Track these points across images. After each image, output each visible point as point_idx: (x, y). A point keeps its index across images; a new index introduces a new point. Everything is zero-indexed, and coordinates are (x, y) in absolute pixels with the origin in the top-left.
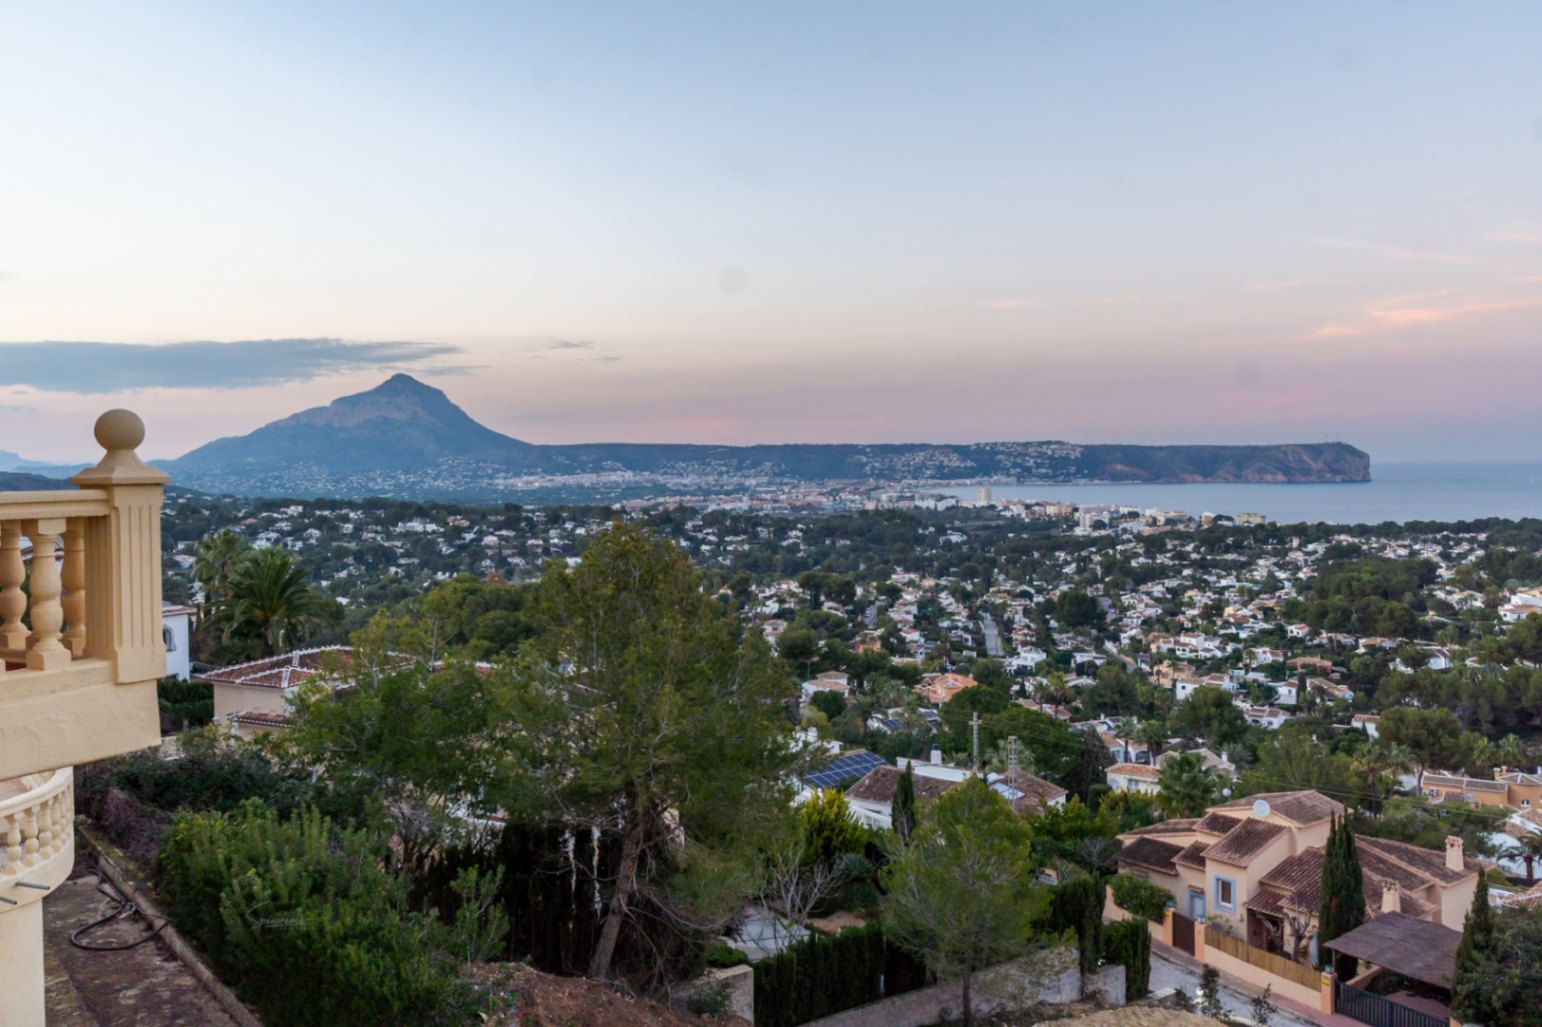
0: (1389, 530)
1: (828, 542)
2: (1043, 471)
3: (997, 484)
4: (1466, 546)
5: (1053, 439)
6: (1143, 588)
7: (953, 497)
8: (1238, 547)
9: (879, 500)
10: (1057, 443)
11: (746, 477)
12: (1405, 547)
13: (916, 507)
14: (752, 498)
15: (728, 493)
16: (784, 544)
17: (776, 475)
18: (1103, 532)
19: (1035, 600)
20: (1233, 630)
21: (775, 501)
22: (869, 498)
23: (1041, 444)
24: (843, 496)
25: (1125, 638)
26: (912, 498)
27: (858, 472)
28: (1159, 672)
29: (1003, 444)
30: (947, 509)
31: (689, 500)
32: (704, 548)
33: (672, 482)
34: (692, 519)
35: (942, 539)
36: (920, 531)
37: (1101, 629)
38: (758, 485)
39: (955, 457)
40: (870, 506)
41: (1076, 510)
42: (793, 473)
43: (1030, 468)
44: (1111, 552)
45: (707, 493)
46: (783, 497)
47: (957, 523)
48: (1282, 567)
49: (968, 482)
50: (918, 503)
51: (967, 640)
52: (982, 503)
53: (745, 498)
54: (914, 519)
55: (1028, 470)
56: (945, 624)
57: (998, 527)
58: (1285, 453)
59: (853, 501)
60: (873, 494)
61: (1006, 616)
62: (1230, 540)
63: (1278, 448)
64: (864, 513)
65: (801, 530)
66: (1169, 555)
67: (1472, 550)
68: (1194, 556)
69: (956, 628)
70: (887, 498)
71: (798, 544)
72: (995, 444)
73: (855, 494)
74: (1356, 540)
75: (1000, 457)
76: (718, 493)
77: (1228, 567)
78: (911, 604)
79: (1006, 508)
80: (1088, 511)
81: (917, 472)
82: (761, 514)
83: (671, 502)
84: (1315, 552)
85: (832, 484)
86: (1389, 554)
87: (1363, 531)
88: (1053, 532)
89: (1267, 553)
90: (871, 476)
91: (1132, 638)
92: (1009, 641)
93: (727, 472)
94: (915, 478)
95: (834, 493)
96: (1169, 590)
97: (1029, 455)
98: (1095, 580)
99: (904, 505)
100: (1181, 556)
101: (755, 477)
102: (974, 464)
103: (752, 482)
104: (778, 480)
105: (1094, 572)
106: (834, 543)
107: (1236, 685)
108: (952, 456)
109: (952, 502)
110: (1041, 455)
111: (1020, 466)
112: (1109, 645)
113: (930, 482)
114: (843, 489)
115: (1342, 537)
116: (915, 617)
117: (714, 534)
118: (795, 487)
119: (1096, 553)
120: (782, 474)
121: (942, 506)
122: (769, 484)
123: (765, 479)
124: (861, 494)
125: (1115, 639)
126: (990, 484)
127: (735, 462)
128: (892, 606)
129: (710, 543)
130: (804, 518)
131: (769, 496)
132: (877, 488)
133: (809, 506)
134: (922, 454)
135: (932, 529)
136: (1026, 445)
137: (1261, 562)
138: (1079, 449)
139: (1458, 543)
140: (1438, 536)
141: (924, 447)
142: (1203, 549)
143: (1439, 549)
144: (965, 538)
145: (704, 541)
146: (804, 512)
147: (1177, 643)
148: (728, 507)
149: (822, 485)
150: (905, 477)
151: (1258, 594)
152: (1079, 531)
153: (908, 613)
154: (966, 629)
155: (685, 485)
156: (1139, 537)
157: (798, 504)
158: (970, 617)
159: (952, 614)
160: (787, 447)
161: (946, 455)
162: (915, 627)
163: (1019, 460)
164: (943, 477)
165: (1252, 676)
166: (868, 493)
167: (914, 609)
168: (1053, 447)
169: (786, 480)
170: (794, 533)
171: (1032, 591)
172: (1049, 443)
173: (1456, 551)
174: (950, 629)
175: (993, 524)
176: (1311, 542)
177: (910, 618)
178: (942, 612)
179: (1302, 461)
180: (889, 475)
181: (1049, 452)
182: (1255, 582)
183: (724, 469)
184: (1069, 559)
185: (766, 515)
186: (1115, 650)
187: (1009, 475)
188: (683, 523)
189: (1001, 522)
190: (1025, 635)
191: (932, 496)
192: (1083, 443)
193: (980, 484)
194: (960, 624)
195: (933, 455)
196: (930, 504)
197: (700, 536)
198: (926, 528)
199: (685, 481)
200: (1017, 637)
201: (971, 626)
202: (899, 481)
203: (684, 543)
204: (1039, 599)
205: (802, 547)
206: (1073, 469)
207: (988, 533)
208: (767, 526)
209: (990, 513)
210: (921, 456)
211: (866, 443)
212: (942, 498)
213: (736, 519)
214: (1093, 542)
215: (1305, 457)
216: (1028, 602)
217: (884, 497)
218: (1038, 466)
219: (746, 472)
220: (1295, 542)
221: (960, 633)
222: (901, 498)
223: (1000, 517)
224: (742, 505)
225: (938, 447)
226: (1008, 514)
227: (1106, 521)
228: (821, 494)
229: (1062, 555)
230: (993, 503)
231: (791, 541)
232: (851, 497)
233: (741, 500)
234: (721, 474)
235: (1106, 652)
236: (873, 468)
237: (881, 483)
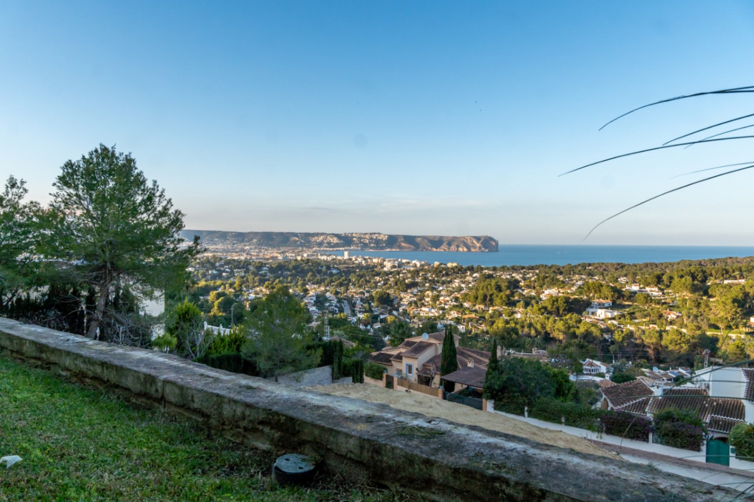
0: (504, 269)
1: (279, 272)
2: (372, 245)
3: (353, 250)
4: (531, 275)
5: (376, 232)
6: (409, 291)
7: (334, 255)
8: (447, 275)
9: (302, 256)
10: (378, 233)
11: (245, 246)
12: (509, 275)
13: (318, 259)
14: (247, 254)
15: (237, 252)
16: (260, 273)
17: (259, 245)
18: (395, 269)
19: (366, 295)
20: (443, 305)
21: (257, 256)
23: (371, 234)
24: (287, 254)
25: (401, 310)
26: (316, 256)
27: (295, 245)
28: (413, 322)
29: (356, 234)
30: (332, 260)
31: (219, 255)
32: (224, 274)
34: (219, 262)
35: (329, 272)
36: (320, 268)
37: (392, 306)
38: (251, 249)
39: (335, 239)
40: (299, 258)
41: (385, 261)
42: (266, 245)
43: (367, 243)
44: (398, 277)
45: (227, 251)
46: (260, 254)
47: (335, 266)
48: (464, 283)
49: (341, 249)
50: (319, 257)
51: (336, 310)
52: (346, 258)
53: (245, 254)
54: (318, 264)
55: (366, 244)
56: (327, 304)
58: (467, 240)
59: (291, 256)
60: (300, 254)
61: (353, 302)
62: (444, 272)
63: (464, 238)
64: (296, 261)
65: (268, 267)
66: (420, 278)
67: (533, 276)
68: (430, 278)
69: (332, 306)
71: (266, 273)
72: (353, 233)
73: (292, 253)
74: (491, 272)
75: (354, 239)
76: (232, 252)
77: (443, 283)
78: (313, 296)
79: (356, 260)
80: (389, 261)
81: (319, 245)
82: (251, 261)
83: (212, 256)
84: (476, 277)
85: (283, 249)
86: (503, 277)
87: (495, 269)
88: (376, 269)
89: (458, 277)
90: (300, 246)
91: (403, 310)
92: (354, 311)
93: (237, 243)
94: (318, 247)
95: (283, 253)
96: (419, 291)
97: (366, 238)
98: (390, 287)
99: (313, 258)
100: (425, 279)
101: (249, 246)
102: (344, 242)
103: (247, 248)
104: (260, 247)
105: (390, 284)
106: (282, 273)
107: (442, 326)
108: (334, 238)
109: (333, 257)
110: (371, 239)
111: (362, 243)
112: (395, 312)
113: (325, 249)
114: (288, 251)
115: (486, 271)
116: (315, 301)
117: (229, 268)
118: (266, 250)
119: (391, 277)
120: (262, 245)
121: (329, 259)
122: (255, 248)
123: (253, 247)
124: (295, 253)
125: (397, 310)
126: (350, 250)
127: (240, 239)
128: (305, 297)
129: (227, 272)
130: (269, 263)
131: (254, 254)
132: (302, 251)
133: (273, 258)
134: (322, 237)
135: (325, 268)
136: (365, 234)
137: (456, 281)
138: (387, 237)
139: (528, 273)
140: (522, 271)
141: (322, 234)
142: (434, 276)
143: (521, 276)
144: (338, 271)
145: (224, 271)
146: (270, 261)
147: (421, 310)
148: (236, 258)
149: (279, 249)
150: (315, 247)
151: (453, 292)
152: (385, 269)
153: (311, 299)
154: (336, 306)
155: (217, 249)
156: (409, 271)
157: (267, 257)
158: (338, 302)
159: (331, 300)
160: (265, 233)
161: (332, 238)
162: (314, 305)
163: (362, 240)
164: (330, 247)
165: (449, 322)
166: (298, 253)
167: (314, 298)
168: (377, 235)
169: (263, 247)
170: (265, 269)
171: (365, 291)
172: (375, 233)
173: (528, 276)
174: (329, 306)
175: (351, 266)
176: (475, 273)
177: (312, 301)
178: (326, 300)
179: (473, 243)
180: (308, 246)
181: (375, 237)
182: (453, 288)
183: (235, 242)
184: (381, 279)
185: (253, 261)
186: (397, 314)
187: (358, 247)
188: (215, 264)
189: (354, 266)
190: (360, 308)
191: (326, 255)
192: (389, 234)
193: (346, 250)
194: (334, 304)
195: (327, 238)
196: (324, 258)
197: (222, 269)
198: (322, 267)
199: (218, 247)
200: (357, 309)
201: (338, 305)
202: (312, 248)
203: (215, 272)
204: (367, 295)
205: (268, 274)
206: (384, 245)
207: (348, 269)
208: (253, 266)
209: (349, 261)
211: (298, 232)
212: (329, 256)
213: (239, 263)
214: (391, 273)
215: (475, 242)
216: (363, 296)
217: (305, 255)
218: (370, 243)
219: (245, 243)
220: (469, 273)
221: (333, 307)
222: (312, 255)
223: (353, 263)
224: (243, 257)
225: (329, 234)
226: (357, 262)
227: (397, 265)
228: (277, 253)
229: (377, 278)
230: (351, 258)
231: (263, 272)
232: (290, 254)
233: (242, 255)
234: (234, 244)
235: (393, 315)
236: (301, 242)
237: (305, 249)
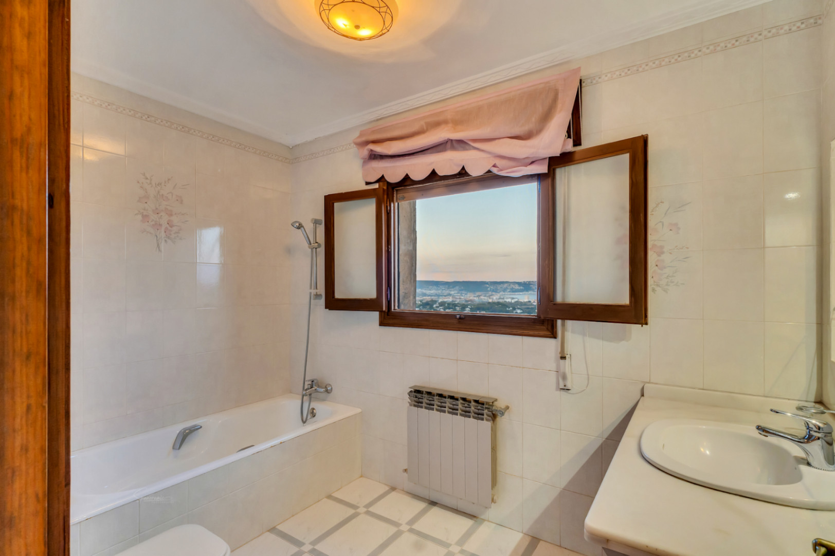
3: (531, 294)
7: (516, 298)
9: (493, 299)
11: (451, 291)
13: (505, 301)
14: (453, 298)
15: (445, 296)
17: (460, 290)
21: (460, 299)
22: (490, 298)
24: (482, 297)
26: (503, 298)
27: (486, 290)
29: (532, 282)
30: (515, 302)
31: (434, 298)
33: (428, 292)
34: (435, 304)
35: (514, 312)
36: (507, 309)
38: (455, 294)
39: (517, 285)
40: (490, 301)
42: (466, 290)
45: (438, 296)
46: (462, 297)
47: (518, 307)
49: (521, 293)
50: (506, 300)
52: (526, 300)
53: (451, 298)
54: (505, 305)
57: (532, 308)
59: (485, 299)
60: (491, 297)
64: (489, 303)
65: (470, 308)
70: (495, 298)
72: (530, 282)
73: (485, 297)
76: (442, 296)
81: (504, 290)
82: (456, 302)
83: (428, 299)
85: (478, 293)
90: (490, 291)
94: (504, 292)
95: (479, 296)
99: (501, 301)
101: (453, 291)
102: (523, 288)
103: (452, 293)
104: (460, 292)
109: (516, 300)
113: (509, 293)
114: (481, 295)
117: (442, 308)
118: (466, 294)
120: (462, 290)
121: (513, 301)
122: (458, 293)
123: (456, 292)
124: (487, 297)
126: (529, 294)
127: (447, 286)
130: (470, 304)
131: (458, 297)
132: (492, 295)
133: (471, 300)
135: (511, 308)
141: (507, 282)
144: (522, 311)
146: (470, 302)
148: (445, 300)
149: (475, 294)
150: (500, 292)
157: (467, 299)
160: (463, 282)
161: (514, 285)
164: (513, 292)
166: (489, 297)
169: (463, 292)
170: (467, 309)
175: (530, 307)
180: (496, 291)
183: (444, 288)
185: (458, 303)
187: (534, 291)
188: (433, 305)
189: (533, 307)
191: (510, 298)
193: (525, 294)
195: (510, 285)
196: (509, 300)
198: (509, 308)
199: (432, 292)
202: (499, 293)
207: (529, 310)
208: (459, 306)
209: (529, 303)
210: (505, 285)
211: (489, 281)
212: (513, 298)
213: (449, 304)
217: (494, 298)
219: (451, 289)
222: (500, 298)
224: (449, 299)
225: (511, 282)
226: (535, 304)
228: (474, 297)
230: (530, 300)
234: (443, 290)
236: (491, 288)
237: (494, 293)
